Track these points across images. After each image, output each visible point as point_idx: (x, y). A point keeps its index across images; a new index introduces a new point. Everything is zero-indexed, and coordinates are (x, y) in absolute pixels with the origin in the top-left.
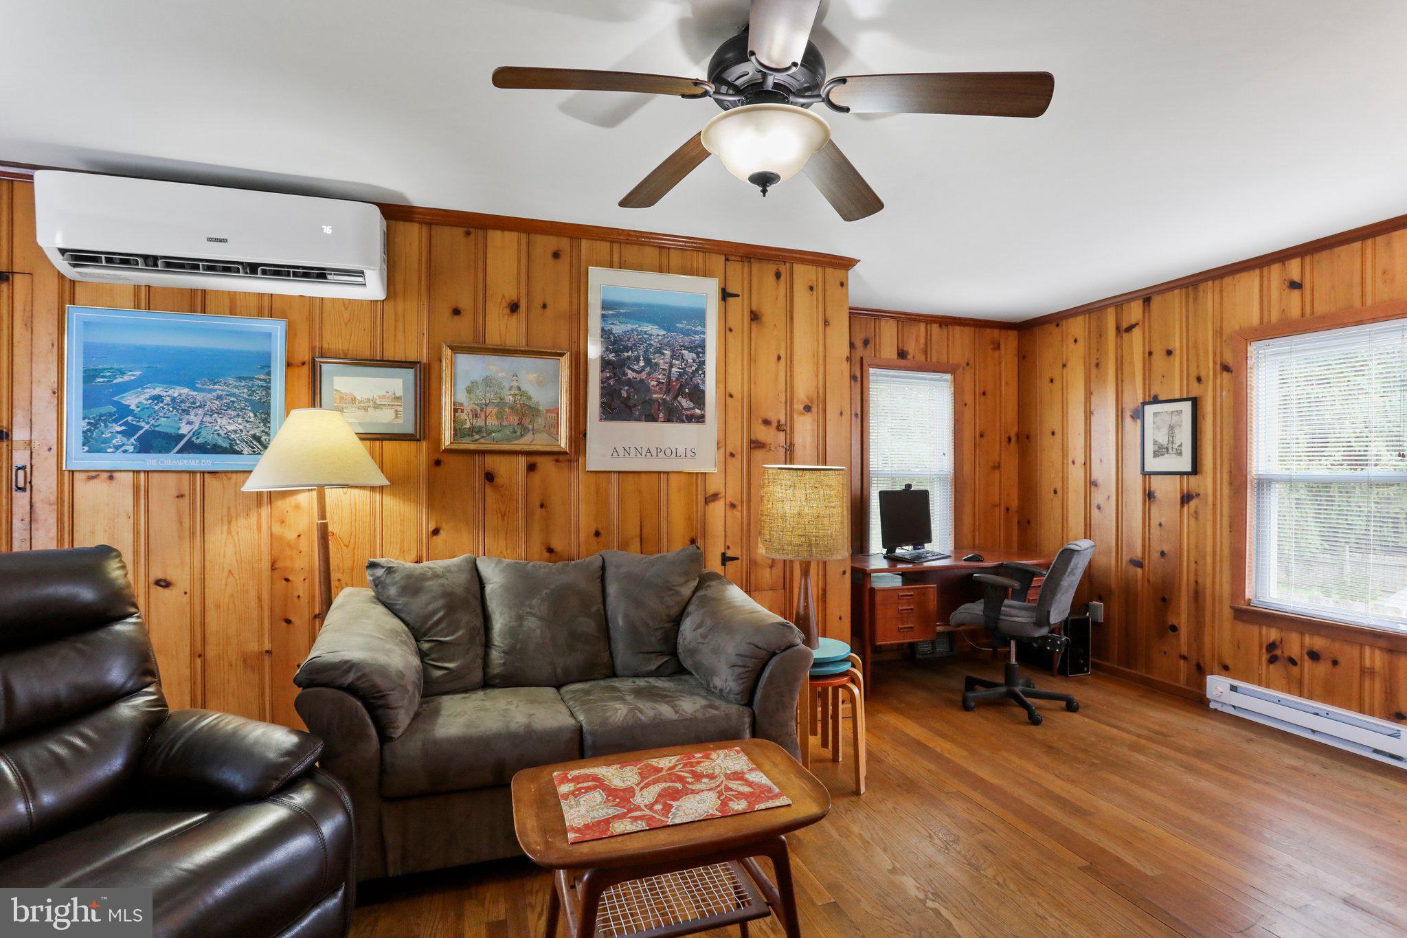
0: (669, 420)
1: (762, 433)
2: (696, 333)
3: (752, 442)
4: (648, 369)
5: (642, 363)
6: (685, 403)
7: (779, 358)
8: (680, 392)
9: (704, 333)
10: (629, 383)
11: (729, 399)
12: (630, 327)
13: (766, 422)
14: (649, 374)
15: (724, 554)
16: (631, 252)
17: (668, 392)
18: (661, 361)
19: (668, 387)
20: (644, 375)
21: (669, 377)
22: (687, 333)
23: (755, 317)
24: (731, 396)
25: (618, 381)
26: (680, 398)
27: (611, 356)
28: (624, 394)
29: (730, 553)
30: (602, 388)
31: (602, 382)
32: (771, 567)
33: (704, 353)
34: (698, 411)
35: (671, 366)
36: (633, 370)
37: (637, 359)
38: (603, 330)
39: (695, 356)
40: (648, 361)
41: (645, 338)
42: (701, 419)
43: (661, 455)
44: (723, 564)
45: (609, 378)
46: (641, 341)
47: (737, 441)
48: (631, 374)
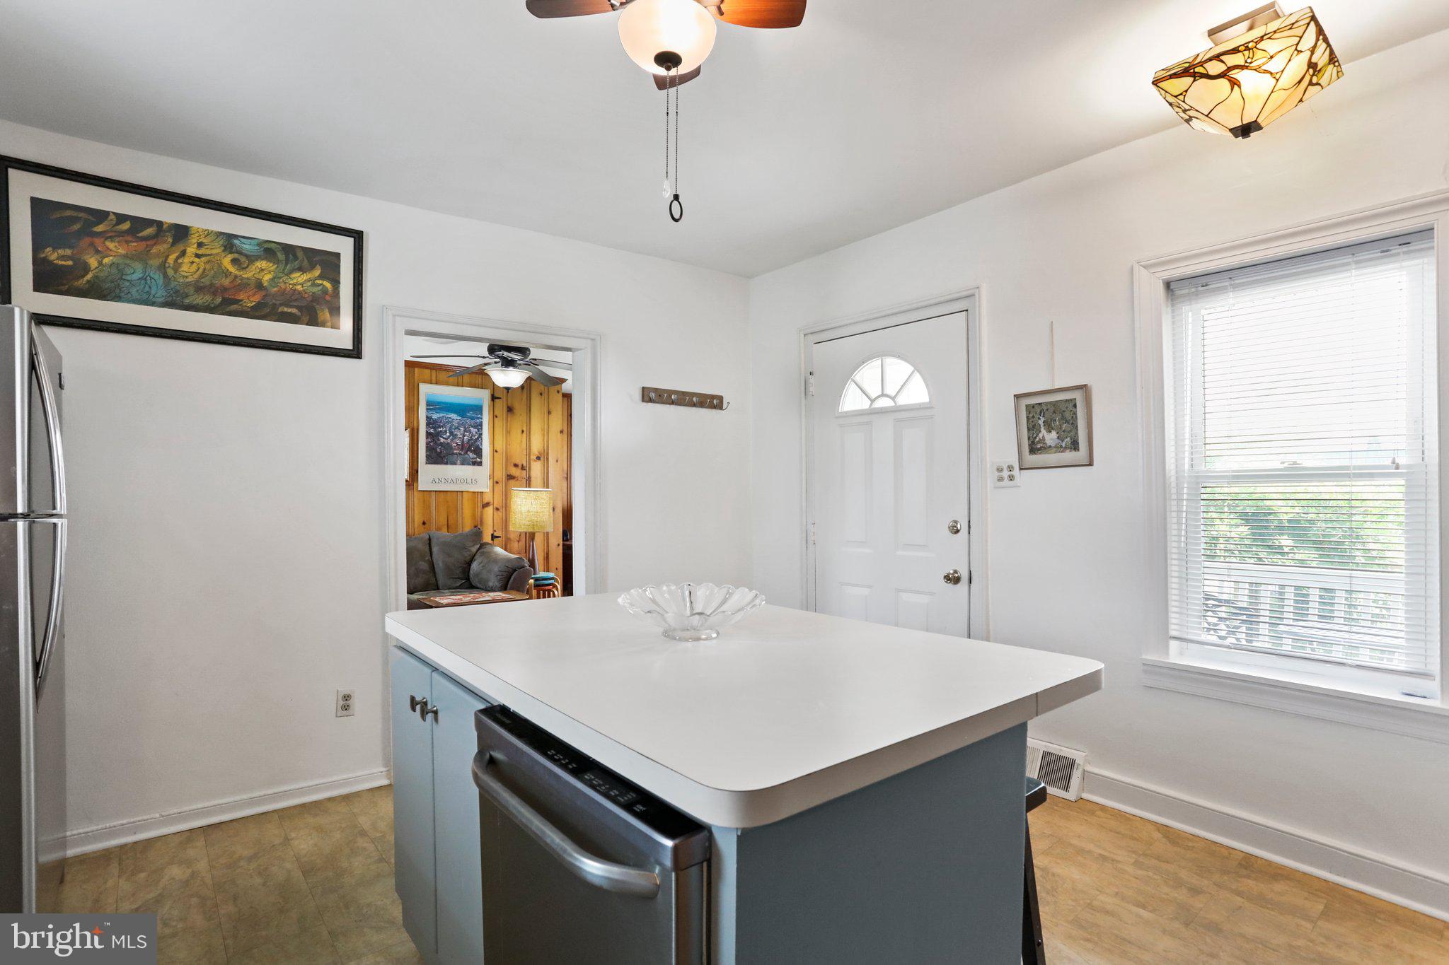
0: (463, 464)
1: (514, 472)
2: (478, 418)
3: (508, 476)
4: (451, 437)
5: (448, 434)
6: (471, 455)
7: (523, 431)
8: (469, 449)
9: (482, 419)
10: (441, 444)
11: (495, 453)
12: (441, 415)
13: (516, 465)
14: (452, 440)
15: (492, 535)
16: (442, 376)
17: (462, 449)
18: (458, 433)
19: (462, 447)
20: (449, 441)
21: (463, 442)
22: (472, 418)
23: (510, 410)
24: (496, 451)
25: (435, 443)
26: (469, 453)
27: (432, 430)
28: (439, 450)
29: (496, 534)
30: (427, 447)
31: (427, 444)
32: (518, 541)
33: (482, 429)
34: (478, 460)
35: (464, 436)
36: (443, 438)
37: (446, 432)
38: (427, 417)
39: (477, 430)
40: (451, 433)
41: (450, 421)
42: (480, 464)
43: (459, 482)
44: (492, 540)
45: (430, 442)
46: (448, 422)
47: (500, 475)
48: (442, 440)
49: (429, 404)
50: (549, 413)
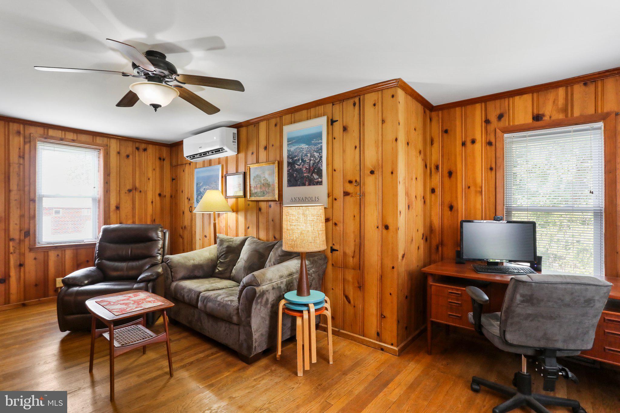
0: (309, 185)
1: (350, 188)
2: (319, 143)
3: (344, 192)
4: (302, 164)
5: (300, 161)
6: (316, 176)
7: (356, 147)
8: (314, 172)
9: (321, 143)
10: (297, 170)
11: (334, 172)
12: (296, 147)
13: (350, 182)
14: (303, 165)
15: (331, 247)
16: (298, 115)
17: (309, 173)
18: (307, 159)
19: (309, 170)
20: (301, 166)
21: (310, 166)
22: (315, 144)
23: (345, 129)
24: (335, 170)
25: (294, 171)
26: (313, 175)
27: (291, 160)
28: (295, 175)
29: (335, 248)
30: (288, 174)
31: (288, 172)
32: (353, 257)
33: (322, 152)
34: (320, 180)
35: (310, 160)
36: (298, 165)
37: (299, 160)
38: (288, 150)
39: (318, 154)
40: (302, 160)
41: (301, 150)
42: (320, 183)
43: (307, 200)
44: (331, 252)
45: (290, 170)
47: (338, 192)
48: (297, 167)
49: (289, 140)
50: (383, 121)
